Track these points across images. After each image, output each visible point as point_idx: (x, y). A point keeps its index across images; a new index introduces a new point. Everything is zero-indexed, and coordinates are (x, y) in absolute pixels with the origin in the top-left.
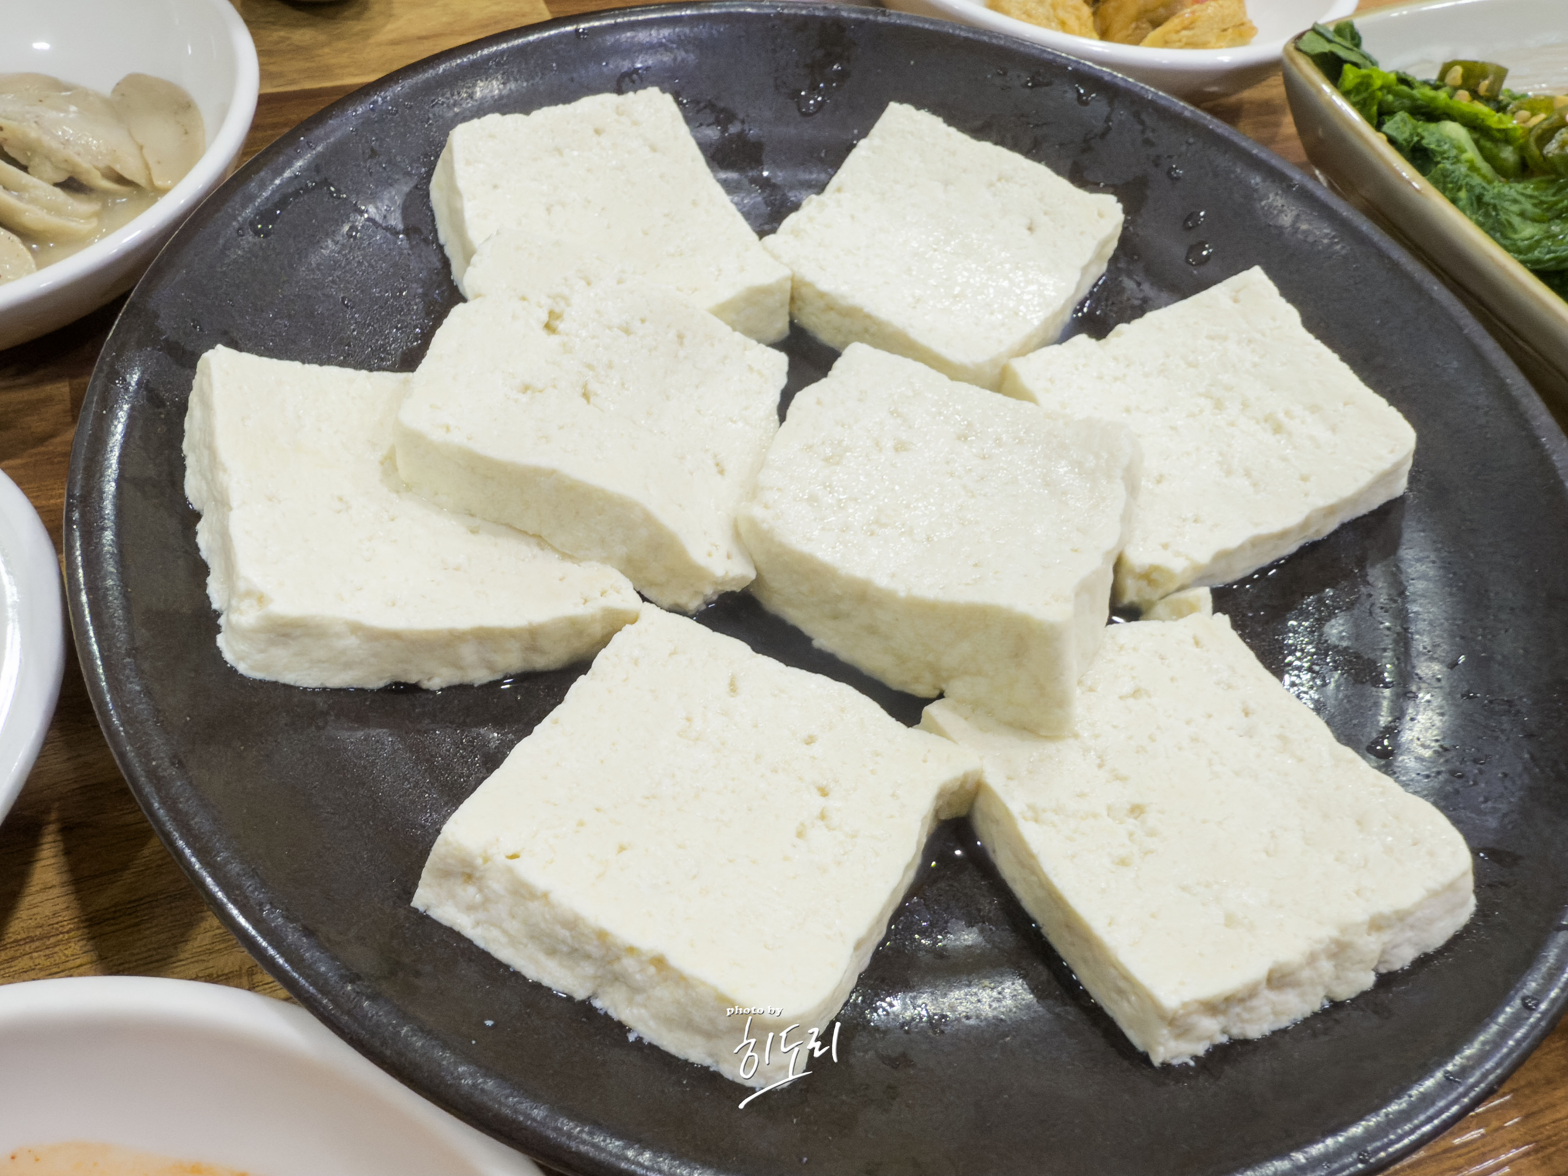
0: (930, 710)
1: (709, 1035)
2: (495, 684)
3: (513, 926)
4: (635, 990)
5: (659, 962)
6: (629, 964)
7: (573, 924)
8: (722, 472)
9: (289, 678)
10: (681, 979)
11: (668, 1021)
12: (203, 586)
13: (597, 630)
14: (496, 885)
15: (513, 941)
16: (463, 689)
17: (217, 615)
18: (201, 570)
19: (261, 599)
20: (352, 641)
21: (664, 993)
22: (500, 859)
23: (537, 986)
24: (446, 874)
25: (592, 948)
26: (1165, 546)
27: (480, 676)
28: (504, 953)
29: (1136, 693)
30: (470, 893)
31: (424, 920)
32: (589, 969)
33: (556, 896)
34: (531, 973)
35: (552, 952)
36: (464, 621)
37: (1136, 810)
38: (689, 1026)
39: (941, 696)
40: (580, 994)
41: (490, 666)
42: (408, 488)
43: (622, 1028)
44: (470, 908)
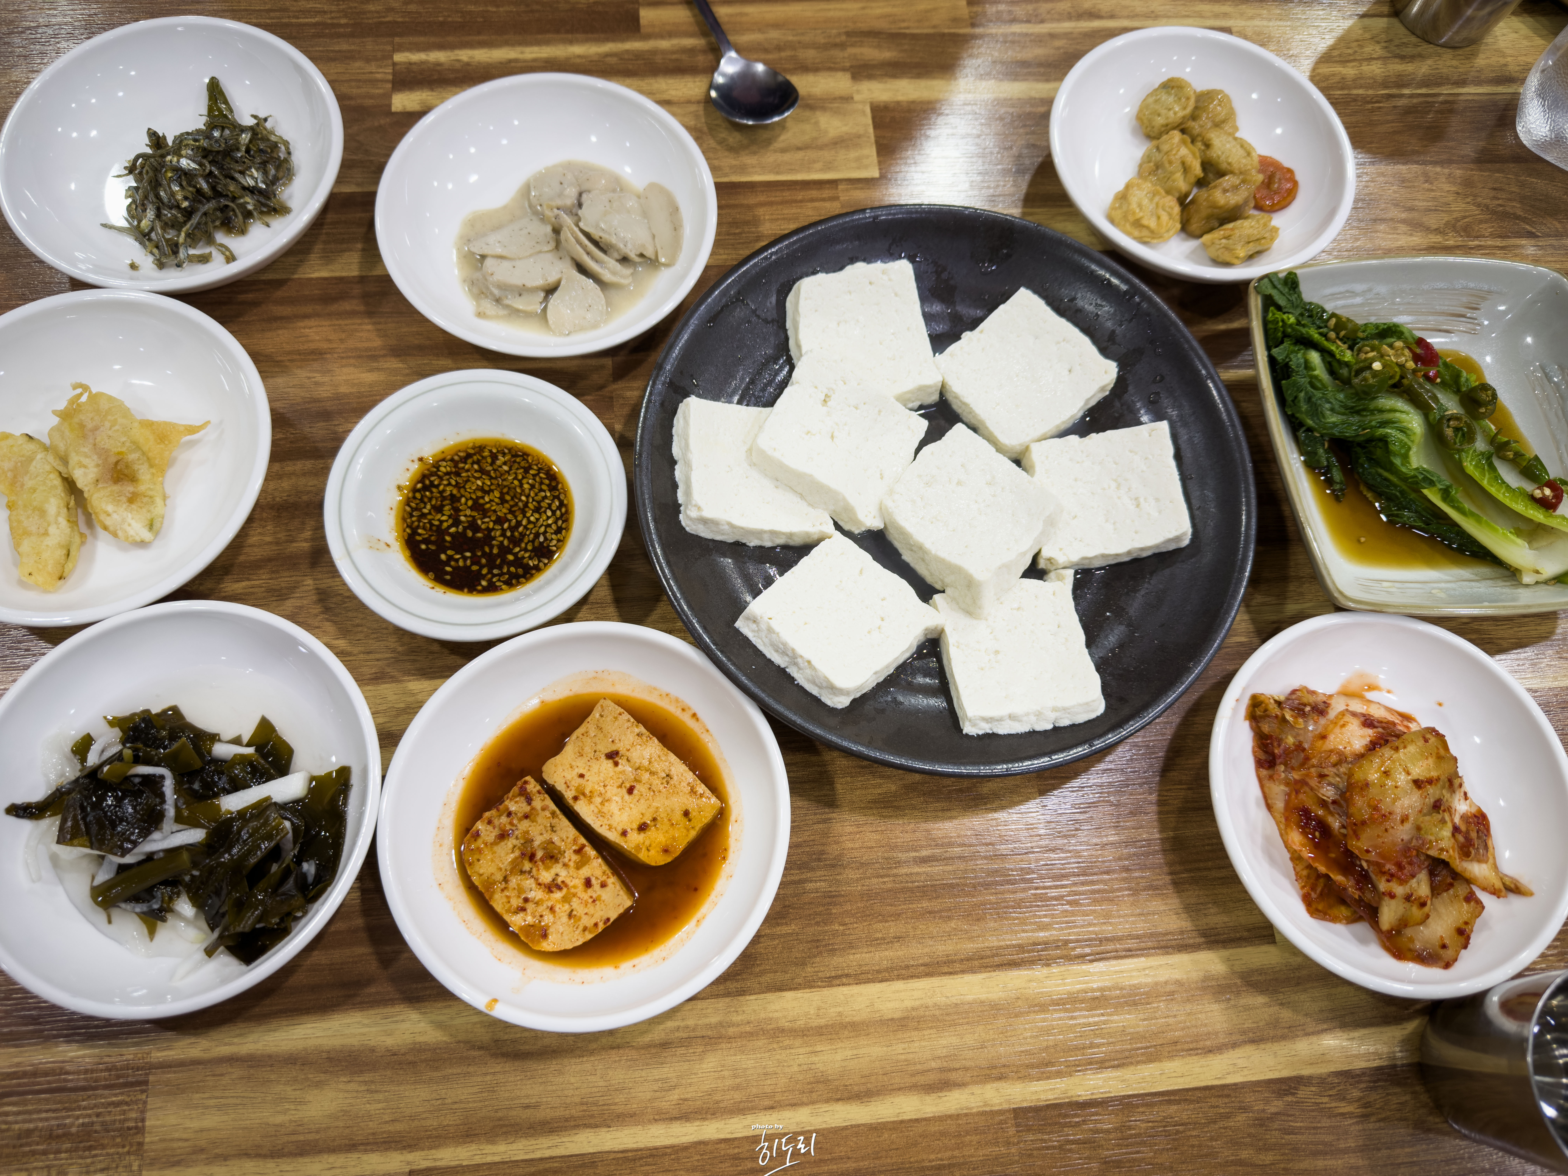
0: (936, 597)
1: (820, 687)
2: (774, 548)
3: (766, 640)
4: (800, 669)
5: (809, 662)
6: (799, 660)
7: (785, 644)
8: (882, 478)
9: (702, 535)
10: (814, 669)
11: (808, 681)
12: (676, 493)
13: (816, 537)
14: (763, 626)
15: (765, 645)
16: (761, 547)
17: (680, 505)
18: (675, 486)
19: (699, 508)
20: (726, 527)
21: (808, 672)
22: (766, 619)
23: (770, 660)
24: (748, 618)
25: (790, 654)
26: (1061, 549)
27: (768, 544)
28: (761, 647)
29: (1018, 609)
30: (754, 626)
31: (737, 632)
32: (787, 659)
33: (781, 635)
34: (768, 656)
35: (777, 651)
36: (767, 527)
37: (997, 652)
38: (814, 683)
39: (943, 592)
40: (782, 666)
41: (772, 541)
42: (755, 465)
43: (793, 679)
44: (753, 631)
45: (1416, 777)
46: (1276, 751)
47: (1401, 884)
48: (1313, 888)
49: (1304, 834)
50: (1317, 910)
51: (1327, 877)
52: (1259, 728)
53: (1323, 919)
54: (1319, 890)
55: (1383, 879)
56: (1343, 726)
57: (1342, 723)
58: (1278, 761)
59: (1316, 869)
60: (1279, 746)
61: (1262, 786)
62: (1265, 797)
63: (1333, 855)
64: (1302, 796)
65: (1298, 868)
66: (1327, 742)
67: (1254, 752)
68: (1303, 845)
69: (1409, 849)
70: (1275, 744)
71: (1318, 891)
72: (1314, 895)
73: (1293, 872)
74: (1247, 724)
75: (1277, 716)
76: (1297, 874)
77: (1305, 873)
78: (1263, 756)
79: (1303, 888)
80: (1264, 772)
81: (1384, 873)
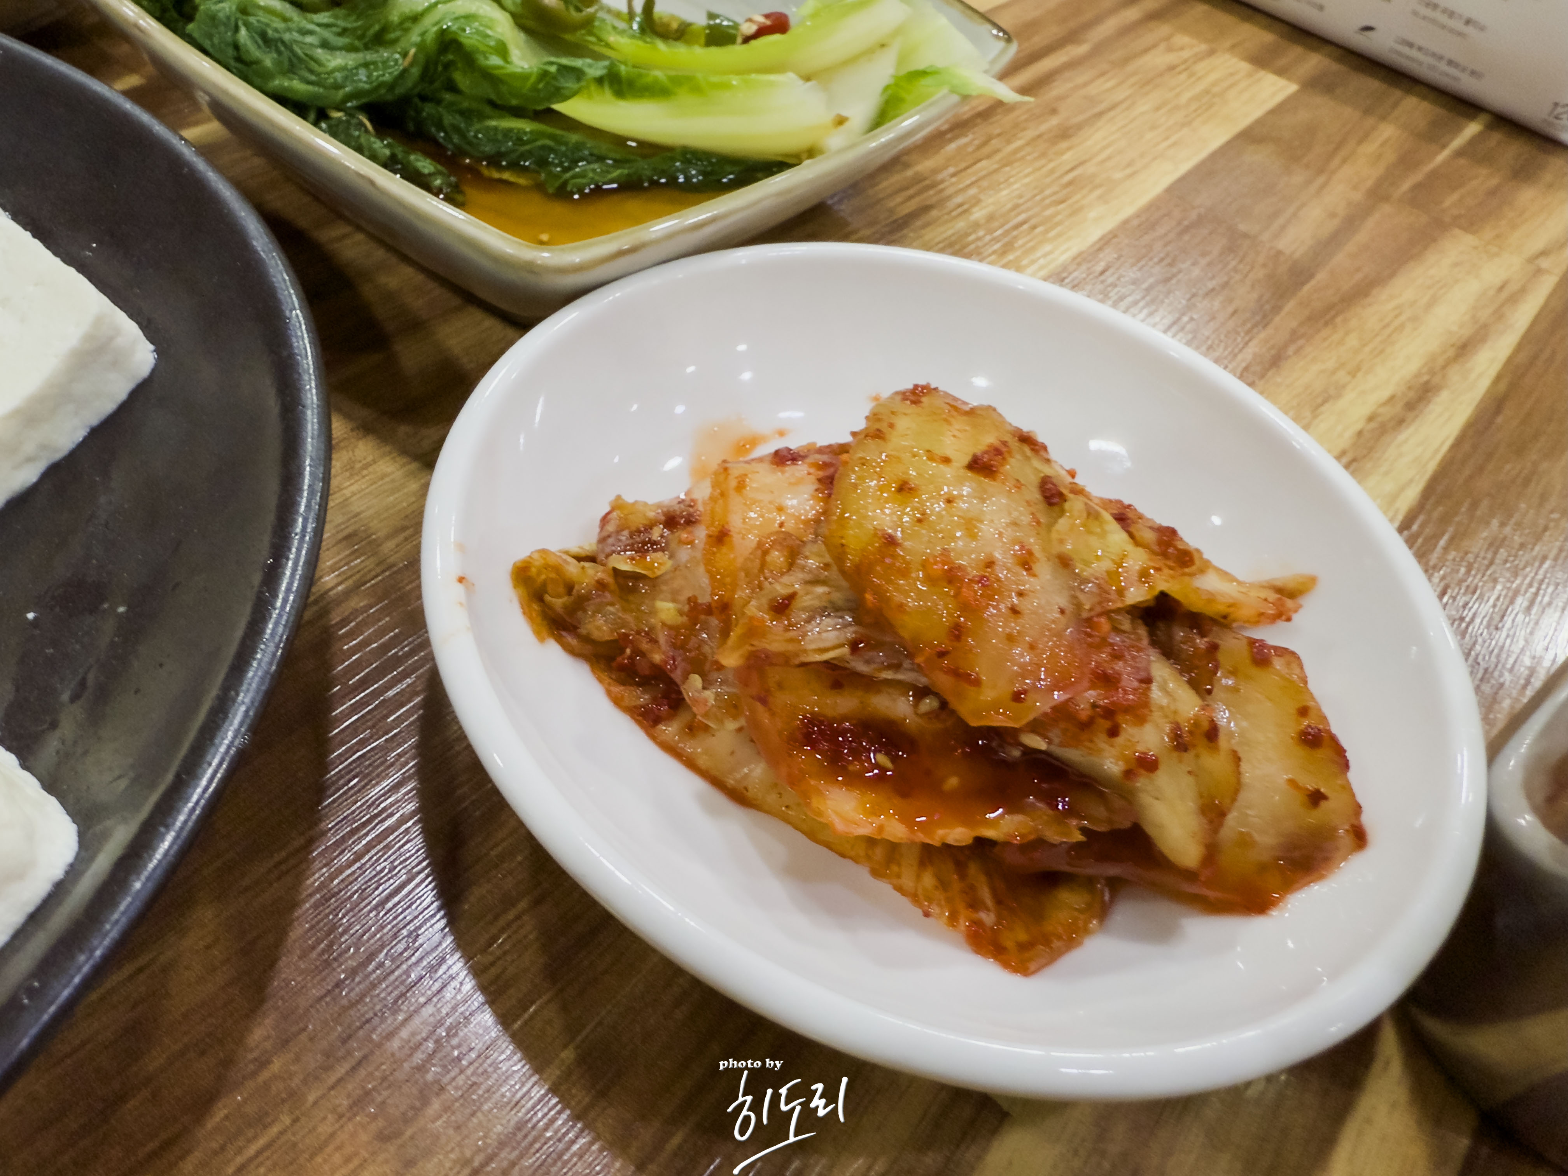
45: (967, 459)
46: (657, 658)
47: (1141, 721)
48: (974, 904)
49: (854, 781)
50: (1023, 947)
51: (981, 843)
52: (587, 639)
53: (1054, 956)
54: (986, 894)
55: (1101, 741)
56: (741, 486)
57: (733, 483)
58: (677, 676)
59: (947, 847)
60: (654, 641)
61: (690, 764)
62: (716, 782)
63: (953, 782)
64: (782, 699)
65: (908, 882)
66: (736, 538)
67: (617, 702)
68: (875, 812)
69: (1089, 621)
70: (645, 646)
71: (989, 901)
72: (988, 918)
73: (904, 902)
74: (553, 652)
75: (601, 585)
76: (914, 898)
77: (928, 880)
78: (643, 698)
79: (953, 919)
80: (670, 730)
81: (1086, 726)
